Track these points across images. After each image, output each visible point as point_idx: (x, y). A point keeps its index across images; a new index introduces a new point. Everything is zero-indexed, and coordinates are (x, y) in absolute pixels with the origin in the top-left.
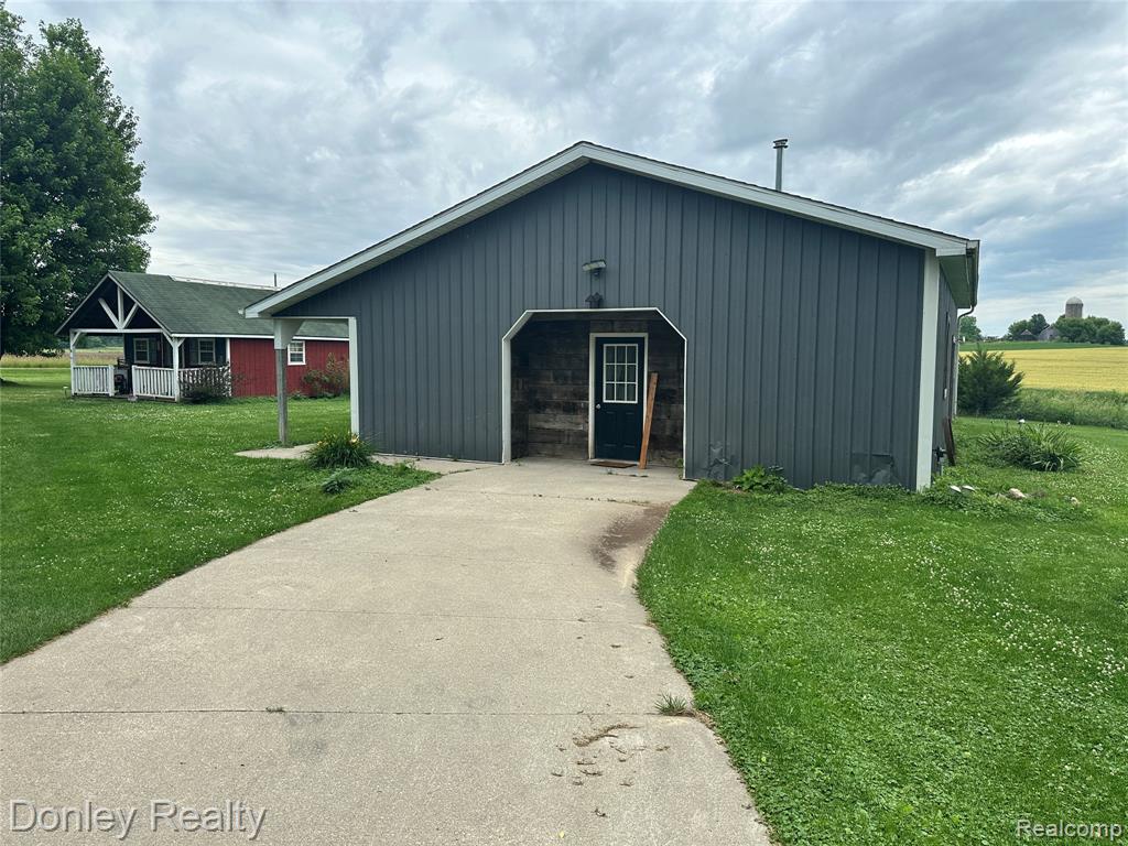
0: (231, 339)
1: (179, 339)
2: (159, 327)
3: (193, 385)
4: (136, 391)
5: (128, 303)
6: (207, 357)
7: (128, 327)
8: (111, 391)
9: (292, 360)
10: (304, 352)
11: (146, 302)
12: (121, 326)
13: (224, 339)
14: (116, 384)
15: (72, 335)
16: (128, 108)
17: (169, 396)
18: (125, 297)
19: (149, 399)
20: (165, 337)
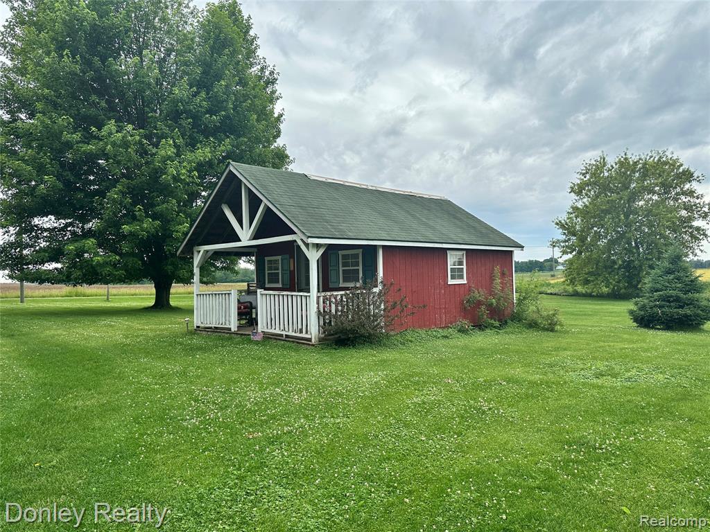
0: (384, 247)
1: (318, 246)
2: (293, 233)
3: (335, 316)
4: (261, 327)
5: (255, 202)
6: (350, 276)
7: (255, 237)
8: (233, 324)
9: (453, 277)
10: (464, 267)
11: (275, 199)
12: (245, 236)
13: (375, 246)
14: (240, 314)
15: (195, 254)
16: (271, 67)
17: (304, 335)
18: (250, 192)
19: (277, 337)
20: (299, 247)
